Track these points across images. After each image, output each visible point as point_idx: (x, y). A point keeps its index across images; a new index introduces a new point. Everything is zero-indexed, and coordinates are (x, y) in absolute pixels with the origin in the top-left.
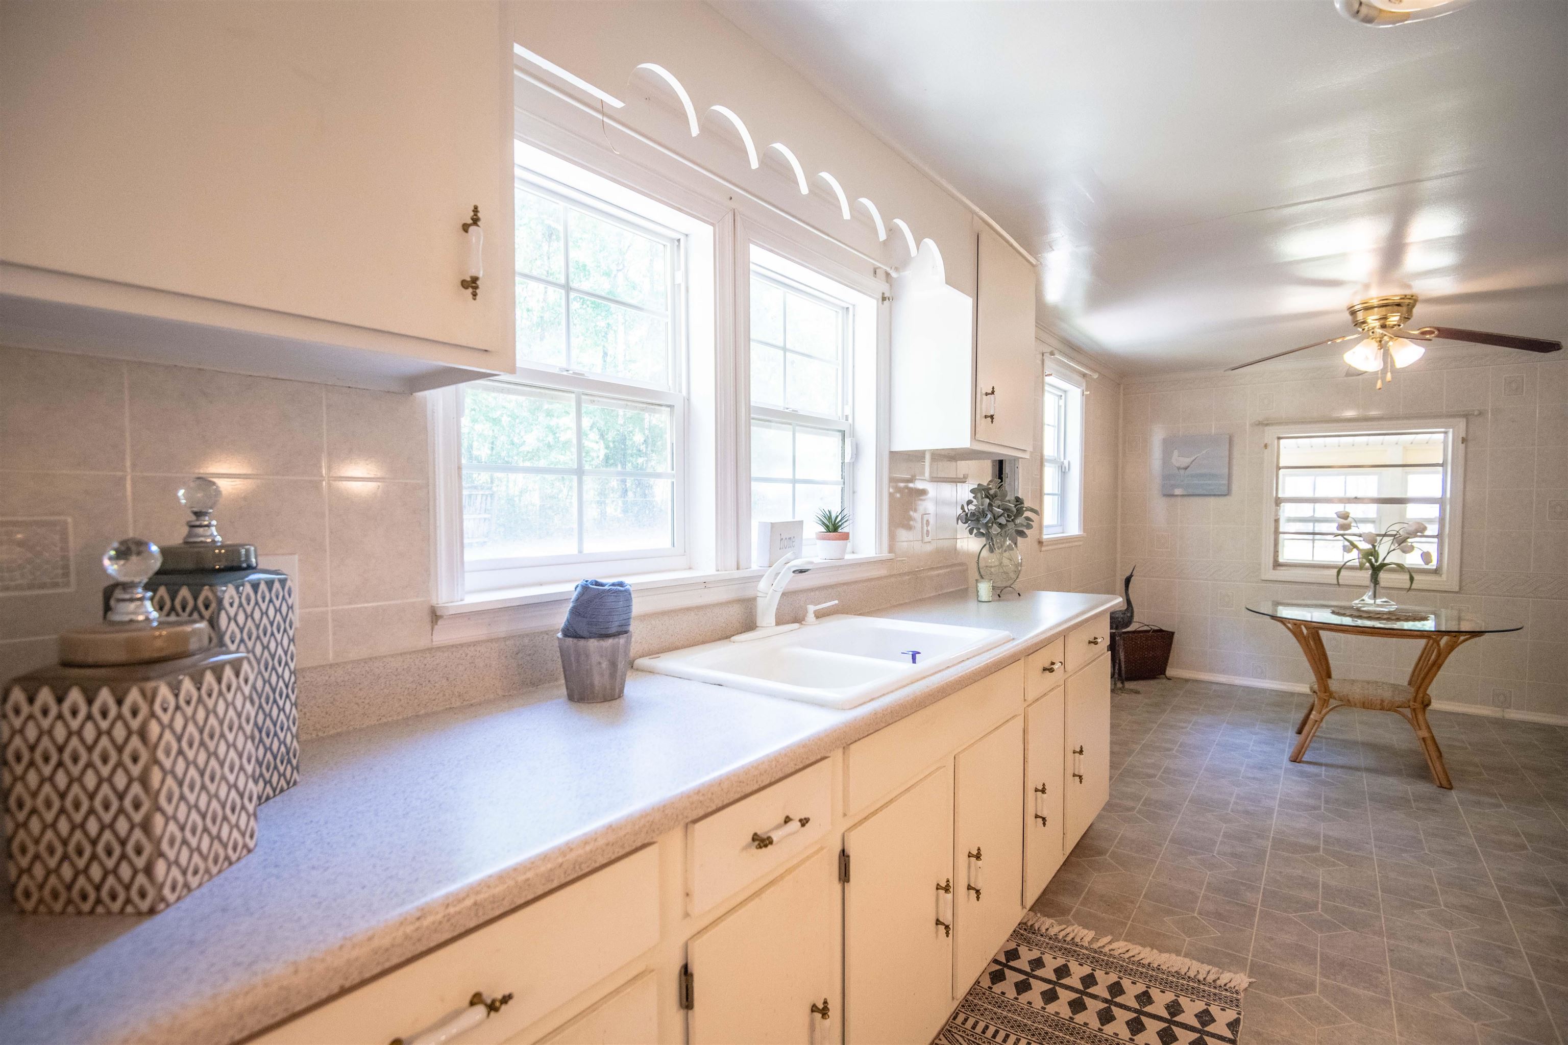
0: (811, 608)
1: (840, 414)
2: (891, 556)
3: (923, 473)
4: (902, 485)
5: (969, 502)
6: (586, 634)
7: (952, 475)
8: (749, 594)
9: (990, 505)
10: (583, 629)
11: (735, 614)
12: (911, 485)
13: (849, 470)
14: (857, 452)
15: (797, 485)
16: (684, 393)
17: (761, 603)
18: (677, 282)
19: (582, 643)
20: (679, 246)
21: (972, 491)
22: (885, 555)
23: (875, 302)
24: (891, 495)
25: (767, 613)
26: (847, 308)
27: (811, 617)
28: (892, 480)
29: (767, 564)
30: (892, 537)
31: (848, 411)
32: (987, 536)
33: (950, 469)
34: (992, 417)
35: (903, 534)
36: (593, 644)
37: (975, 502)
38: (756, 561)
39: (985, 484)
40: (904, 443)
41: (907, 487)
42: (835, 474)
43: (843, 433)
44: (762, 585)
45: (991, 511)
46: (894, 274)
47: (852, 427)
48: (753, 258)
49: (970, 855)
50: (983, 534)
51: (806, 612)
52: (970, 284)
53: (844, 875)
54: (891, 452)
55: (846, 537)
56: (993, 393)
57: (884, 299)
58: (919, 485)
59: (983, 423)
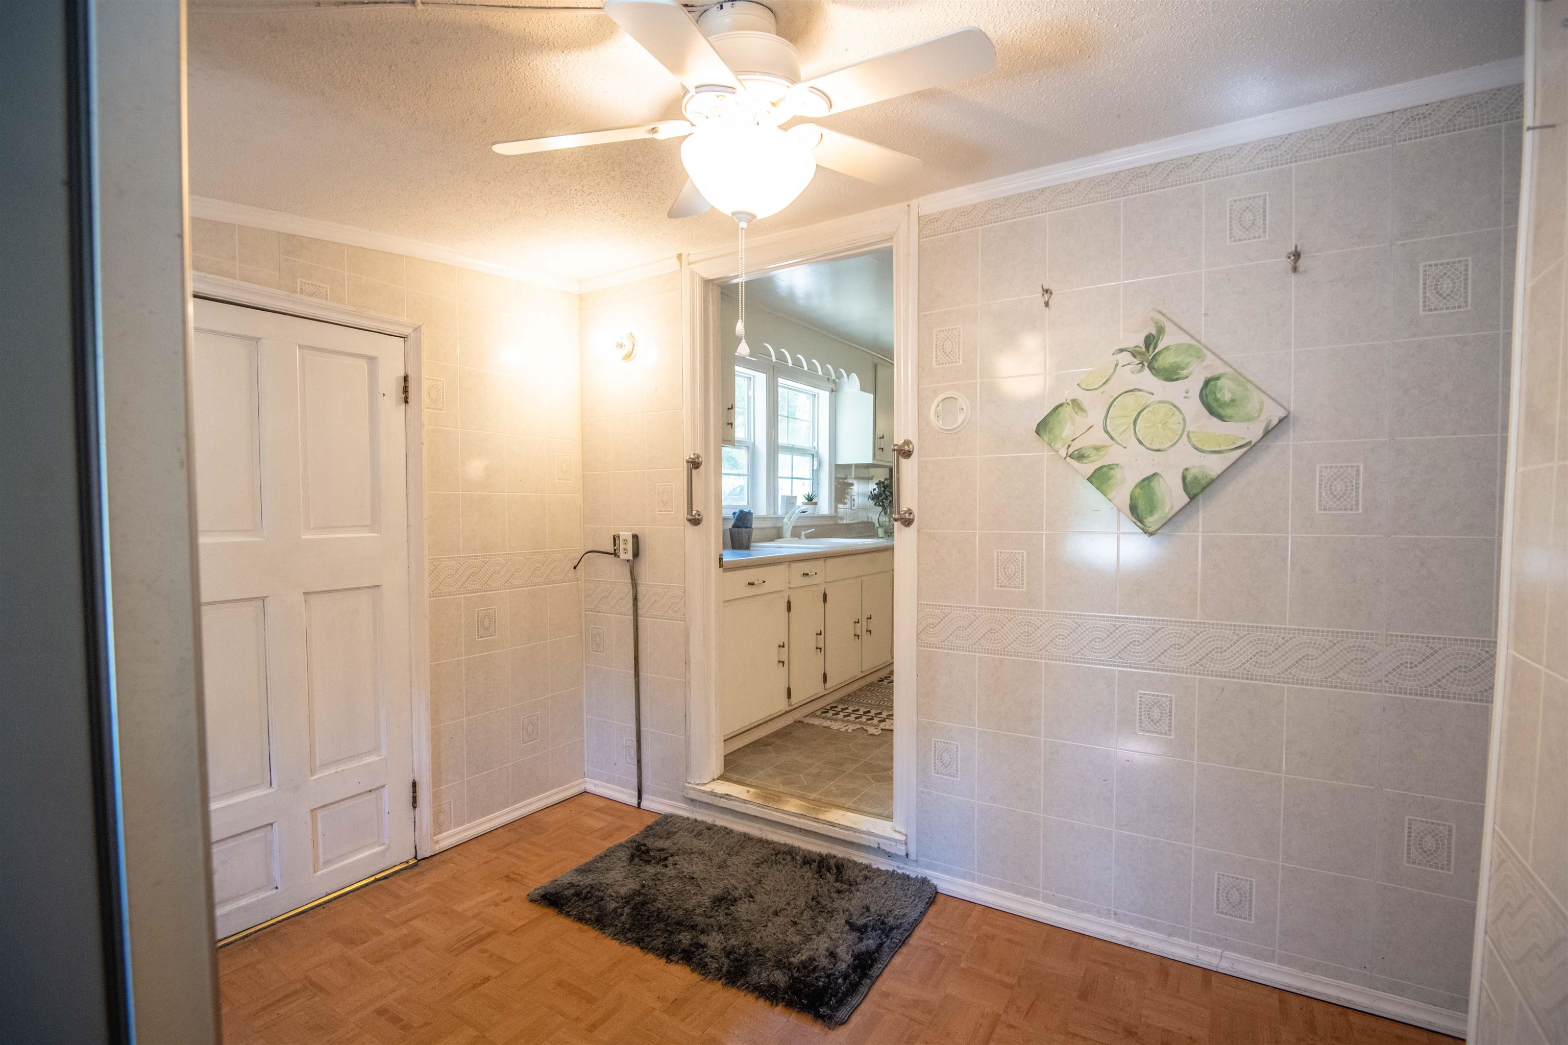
0: (803, 533)
1: (811, 446)
2: (836, 515)
3: (851, 475)
4: (841, 480)
5: (874, 490)
6: (741, 526)
7: (866, 476)
8: (778, 525)
9: (884, 491)
10: (740, 524)
11: (774, 532)
12: (845, 481)
13: (816, 473)
14: (820, 464)
15: (794, 480)
16: (752, 441)
17: (785, 527)
18: (750, 395)
19: (740, 529)
20: (750, 380)
21: (876, 484)
22: (833, 513)
23: (828, 393)
24: (836, 486)
25: (787, 533)
26: (815, 395)
27: (803, 536)
28: (836, 478)
29: (784, 513)
30: (836, 507)
31: (815, 444)
32: (883, 506)
33: (865, 473)
34: (882, 449)
35: (840, 506)
36: (744, 530)
37: (877, 490)
38: (780, 512)
39: (883, 480)
40: (843, 460)
41: (843, 482)
42: (808, 474)
43: (813, 455)
44: (785, 520)
45: (885, 494)
46: (837, 381)
47: (817, 452)
48: (779, 381)
49: (867, 618)
50: (881, 506)
51: (801, 534)
52: (872, 388)
53: (825, 600)
54: (836, 465)
55: (816, 504)
56: (883, 437)
57: (832, 391)
58: (850, 481)
59: (878, 452)
